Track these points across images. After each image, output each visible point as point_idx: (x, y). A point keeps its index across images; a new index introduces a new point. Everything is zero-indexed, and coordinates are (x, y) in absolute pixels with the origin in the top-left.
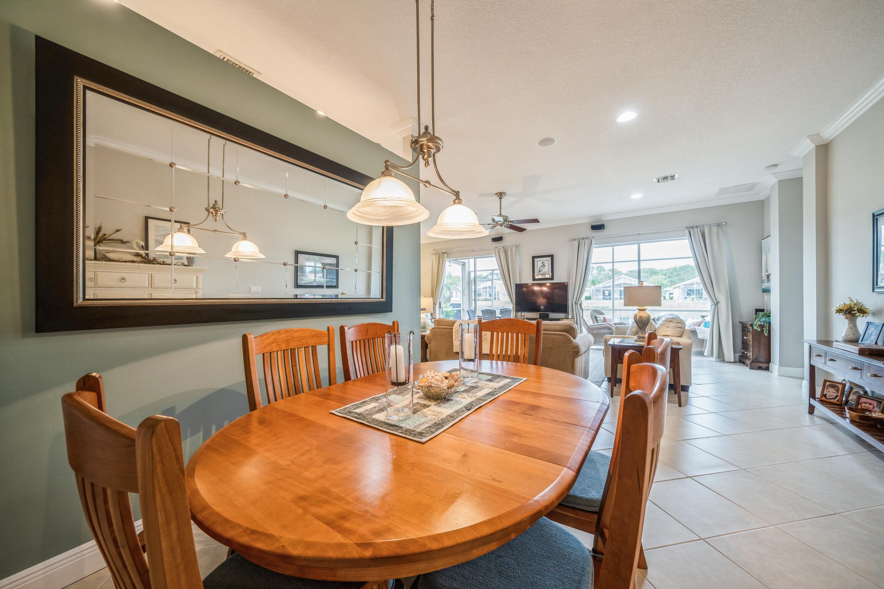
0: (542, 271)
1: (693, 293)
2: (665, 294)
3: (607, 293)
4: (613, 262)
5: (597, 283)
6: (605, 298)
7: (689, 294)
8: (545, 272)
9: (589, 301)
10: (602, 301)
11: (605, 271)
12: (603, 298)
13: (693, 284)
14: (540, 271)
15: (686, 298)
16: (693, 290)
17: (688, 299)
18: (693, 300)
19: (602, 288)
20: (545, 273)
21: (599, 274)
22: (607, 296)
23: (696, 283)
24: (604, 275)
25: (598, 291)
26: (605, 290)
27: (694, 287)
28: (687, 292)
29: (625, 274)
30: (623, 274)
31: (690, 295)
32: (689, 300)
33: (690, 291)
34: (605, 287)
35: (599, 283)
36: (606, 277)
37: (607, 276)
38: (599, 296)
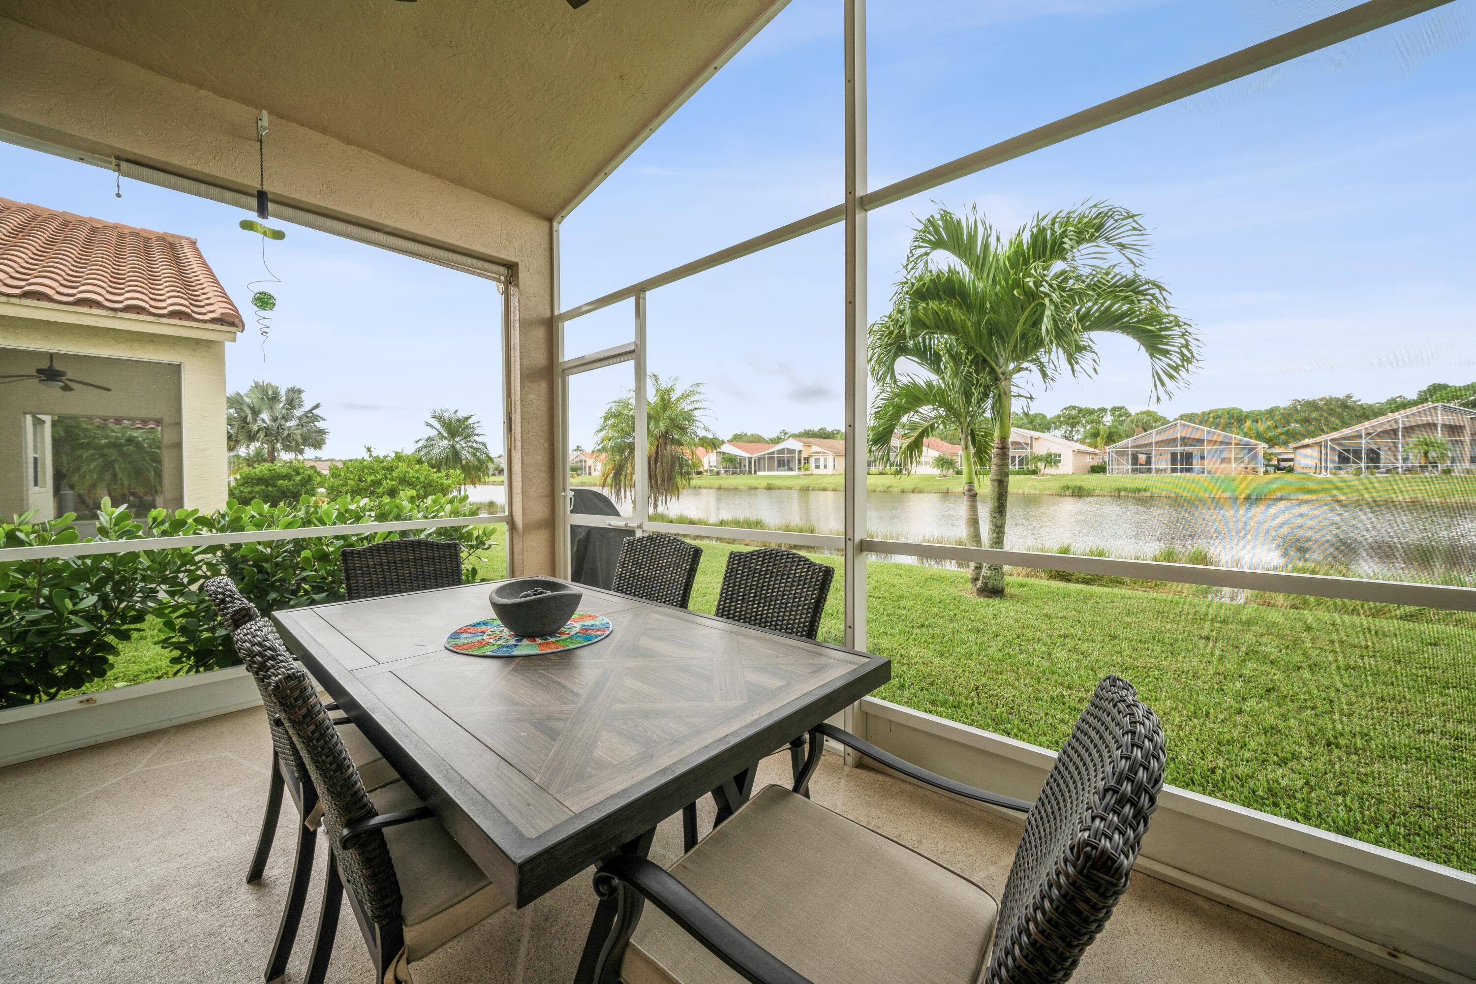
1: (1360, 459)
3: (1142, 458)
5: (1118, 439)
6: (1137, 469)
7: (1343, 460)
9: (1100, 476)
10: (1130, 475)
11: (1132, 415)
12: (1133, 470)
13: (1359, 437)
15: (1339, 469)
16: (1358, 451)
17: (1344, 470)
18: (1358, 472)
19: (1132, 447)
21: (1118, 420)
22: (1141, 465)
23: (1367, 435)
24: (1132, 422)
25: (1121, 453)
26: (1137, 452)
27: (1361, 443)
28: (1342, 454)
31: (1349, 461)
32: (1348, 473)
33: (1350, 452)
34: (1137, 446)
35: (1122, 438)
36: (1134, 427)
37: (1140, 424)
38: (1123, 465)
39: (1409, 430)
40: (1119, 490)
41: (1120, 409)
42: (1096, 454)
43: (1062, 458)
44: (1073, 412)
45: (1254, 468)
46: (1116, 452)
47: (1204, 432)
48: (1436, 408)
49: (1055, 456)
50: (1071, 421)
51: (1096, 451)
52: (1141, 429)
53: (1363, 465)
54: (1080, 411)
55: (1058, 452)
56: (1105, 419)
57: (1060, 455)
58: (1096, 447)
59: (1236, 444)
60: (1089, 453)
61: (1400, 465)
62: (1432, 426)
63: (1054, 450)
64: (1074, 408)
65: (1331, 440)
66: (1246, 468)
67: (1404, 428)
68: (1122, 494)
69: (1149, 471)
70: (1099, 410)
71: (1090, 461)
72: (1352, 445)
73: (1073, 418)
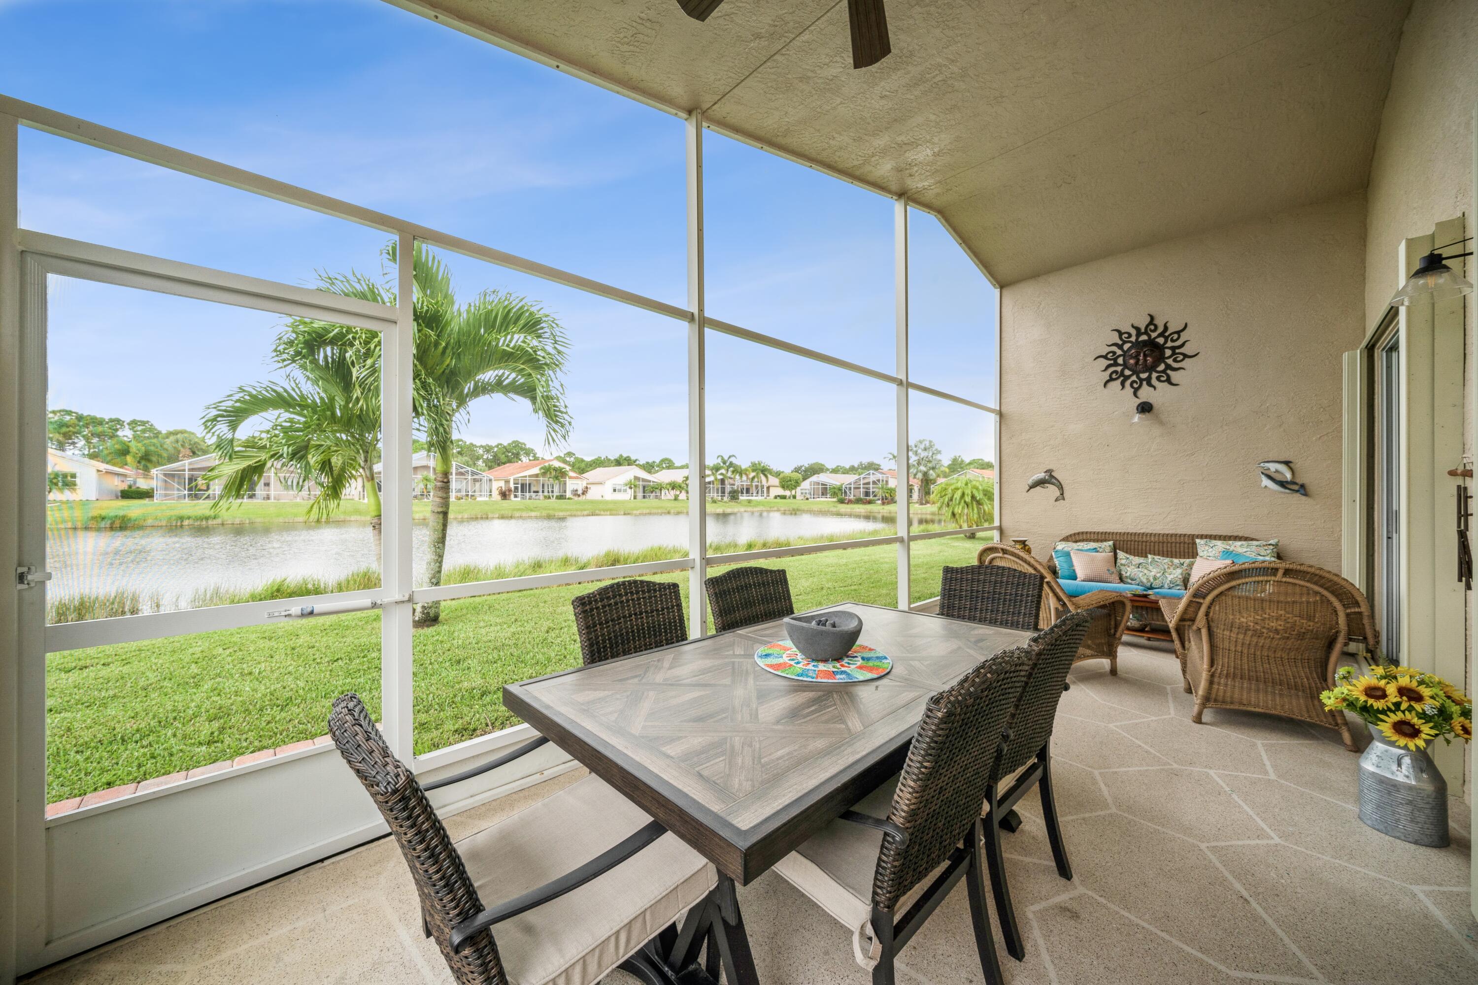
6: (195, 495)
10: (186, 501)
12: (190, 496)
19: (190, 470)
25: (171, 477)
37: (181, 446)
40: (182, 518)
41: (143, 423)
42: (128, 476)
44: (68, 418)
46: (165, 475)
49: (70, 476)
50: (64, 430)
51: (128, 472)
52: (188, 452)
54: (80, 418)
56: (120, 433)
57: (74, 476)
58: (127, 468)
60: (118, 474)
64: (69, 413)
68: (186, 523)
70: (111, 420)
71: (119, 485)
73: (68, 427)
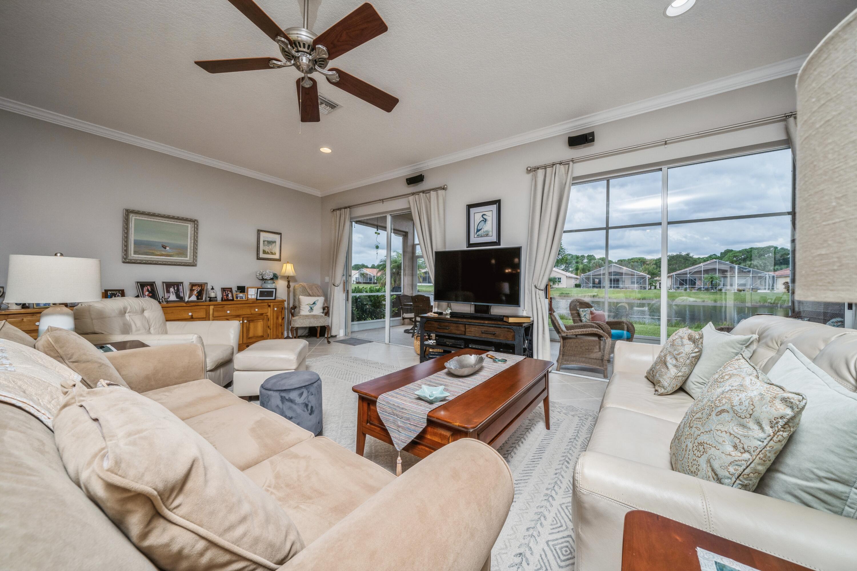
0: (482, 230)
1: (686, 283)
2: (656, 283)
3: (597, 281)
4: (607, 228)
5: (587, 271)
6: (595, 286)
7: (681, 284)
8: (487, 231)
9: (578, 289)
10: (592, 289)
11: (596, 259)
12: (593, 287)
13: (686, 274)
14: (478, 231)
15: (678, 288)
16: (686, 280)
17: (680, 289)
18: (686, 290)
20: (486, 233)
21: (589, 262)
22: (597, 284)
23: (690, 273)
24: (595, 263)
26: (595, 278)
27: (688, 277)
28: (680, 281)
29: (616, 263)
30: (613, 263)
31: (683, 284)
32: (682, 290)
33: (683, 280)
34: (595, 275)
35: (589, 271)
36: (596, 265)
37: (598, 264)
38: (589, 284)
39: (707, 271)
42: (577, 278)
43: (561, 280)
44: (570, 257)
45: (644, 287)
46: (586, 278)
47: (625, 269)
48: (716, 262)
49: (558, 279)
51: (578, 277)
53: (688, 286)
54: (573, 256)
55: (559, 277)
56: (583, 261)
58: (577, 275)
59: (636, 275)
60: (574, 278)
61: (702, 286)
62: (714, 270)
63: (558, 276)
65: (675, 275)
66: (641, 287)
67: (704, 270)
69: (600, 287)
70: (582, 256)
71: (574, 282)
72: (683, 277)
73: (569, 260)
